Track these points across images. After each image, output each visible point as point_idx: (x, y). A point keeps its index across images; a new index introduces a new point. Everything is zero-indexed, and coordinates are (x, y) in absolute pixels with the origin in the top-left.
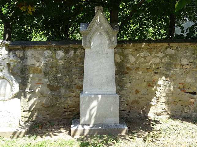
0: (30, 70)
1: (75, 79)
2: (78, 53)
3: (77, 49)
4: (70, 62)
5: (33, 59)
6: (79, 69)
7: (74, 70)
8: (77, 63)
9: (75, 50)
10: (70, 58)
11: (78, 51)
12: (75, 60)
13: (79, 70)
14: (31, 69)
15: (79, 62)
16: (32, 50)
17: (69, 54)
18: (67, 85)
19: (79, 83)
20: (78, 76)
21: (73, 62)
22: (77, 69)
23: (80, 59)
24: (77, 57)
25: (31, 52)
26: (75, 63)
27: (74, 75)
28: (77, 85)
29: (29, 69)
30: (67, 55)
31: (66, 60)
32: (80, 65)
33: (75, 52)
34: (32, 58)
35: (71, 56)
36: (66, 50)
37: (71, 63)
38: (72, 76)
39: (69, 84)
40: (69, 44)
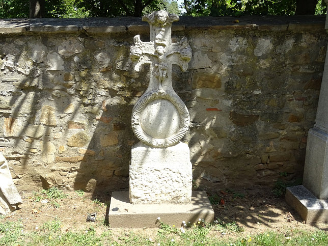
0: (197, 80)
1: (291, 100)
2: (303, 44)
3: (302, 34)
4: (283, 63)
5: (206, 55)
6: (300, 80)
7: (290, 81)
8: (298, 67)
9: (296, 37)
10: (284, 55)
11: (303, 40)
12: (294, 59)
13: (300, 82)
14: (200, 79)
15: (301, 65)
16: (206, 36)
17: (284, 46)
18: (271, 114)
19: (297, 109)
20: (295, 94)
21: (288, 64)
22: (295, 79)
23: (306, 57)
24: (301, 52)
25: (203, 40)
26: (294, 66)
27: (288, 93)
28: (291, 114)
29: (196, 78)
30: (279, 47)
31: (275, 59)
32: (304, 71)
33: (296, 41)
34: (204, 53)
35: (287, 51)
36: (278, 37)
37: (285, 66)
38: (284, 95)
39: (275, 112)
40: (288, 24)
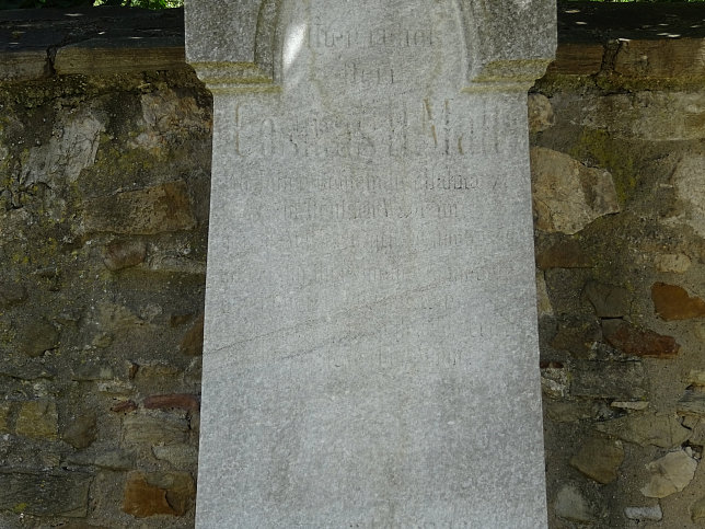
1: (122, 409)
2: (148, 141)
3: (136, 93)
4: (63, 229)
6: (157, 311)
7: (106, 315)
8: (139, 247)
9: (109, 108)
10: (63, 194)
11: (146, 120)
12: (113, 211)
13: (156, 320)
15: (157, 237)
17: (56, 150)
18: (33, 478)
19: (162, 452)
20: (142, 379)
21: (91, 234)
22: (132, 305)
23: (169, 203)
24: (141, 178)
26: (119, 244)
27: (106, 373)
28: (132, 475)
30: (32, 156)
31: (23, 214)
32: (172, 265)
33: (113, 126)
35: (73, 172)
36: (21, 109)
37: (77, 243)
38: (87, 382)
39: (50, 463)
40: (51, 49)
